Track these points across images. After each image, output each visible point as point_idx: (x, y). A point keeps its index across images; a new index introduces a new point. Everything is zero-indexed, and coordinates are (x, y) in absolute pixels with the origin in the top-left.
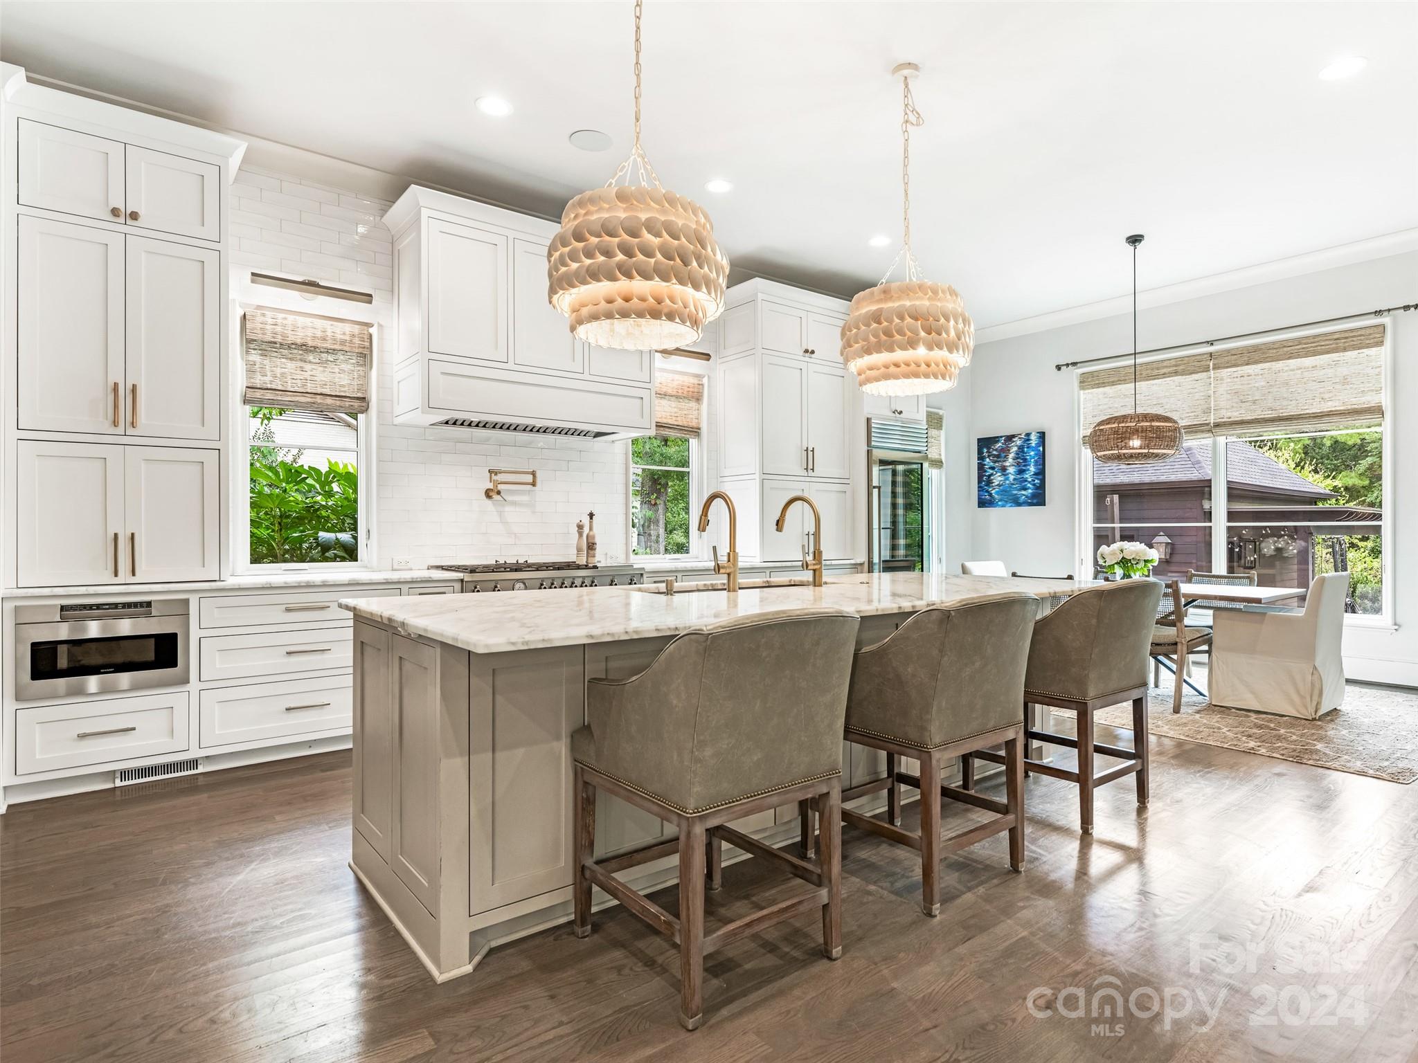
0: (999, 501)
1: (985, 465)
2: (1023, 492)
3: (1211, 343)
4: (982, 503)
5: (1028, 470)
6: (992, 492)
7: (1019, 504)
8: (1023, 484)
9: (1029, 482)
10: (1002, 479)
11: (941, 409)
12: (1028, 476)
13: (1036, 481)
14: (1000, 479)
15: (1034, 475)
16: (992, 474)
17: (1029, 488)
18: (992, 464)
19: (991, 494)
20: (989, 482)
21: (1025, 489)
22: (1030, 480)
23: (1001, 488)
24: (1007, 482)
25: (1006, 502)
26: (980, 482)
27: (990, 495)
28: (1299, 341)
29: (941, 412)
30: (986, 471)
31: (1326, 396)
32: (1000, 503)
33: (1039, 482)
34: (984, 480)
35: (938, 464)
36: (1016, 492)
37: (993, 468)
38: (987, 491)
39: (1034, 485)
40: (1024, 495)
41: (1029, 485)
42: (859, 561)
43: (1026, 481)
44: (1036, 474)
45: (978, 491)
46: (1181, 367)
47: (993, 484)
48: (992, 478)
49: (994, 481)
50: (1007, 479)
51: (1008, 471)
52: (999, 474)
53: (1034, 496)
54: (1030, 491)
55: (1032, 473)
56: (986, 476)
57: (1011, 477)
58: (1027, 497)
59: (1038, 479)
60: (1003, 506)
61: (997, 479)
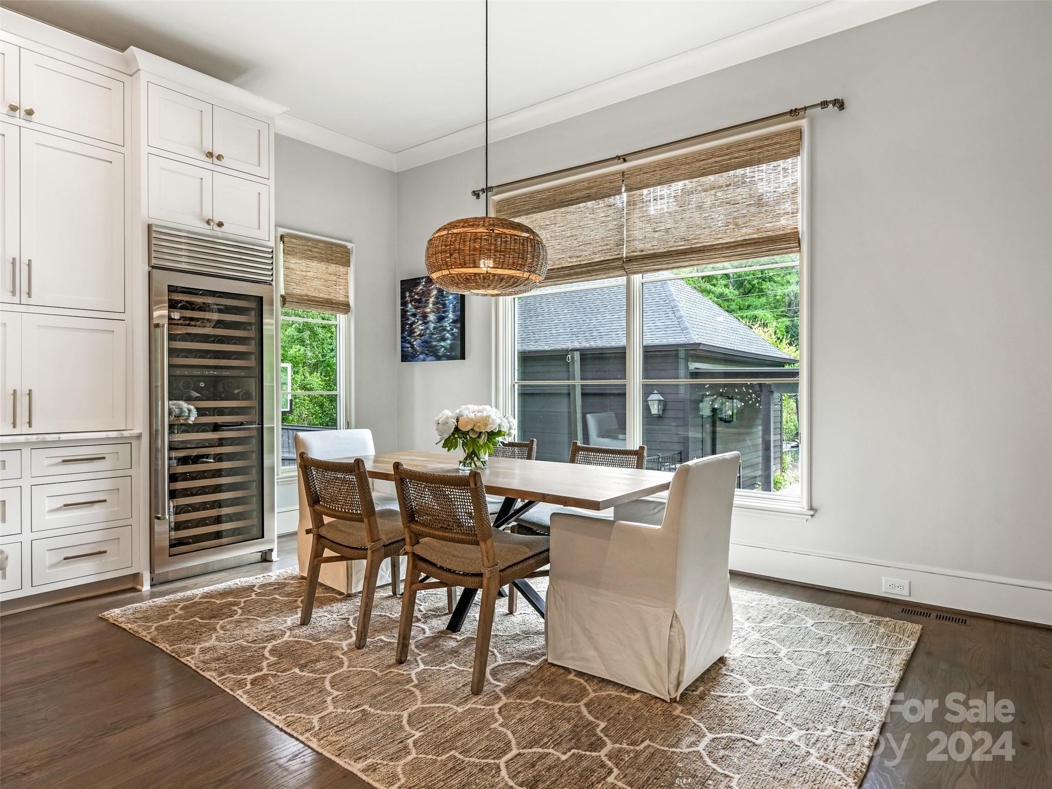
0: (420, 354)
1: (408, 311)
2: (443, 344)
3: (624, 159)
4: (405, 357)
5: (447, 317)
6: (414, 343)
7: (438, 358)
8: (443, 334)
9: (448, 331)
10: (423, 328)
11: (351, 242)
12: (447, 324)
13: (455, 330)
14: (421, 327)
15: (452, 323)
16: (414, 323)
17: (448, 338)
18: (414, 310)
19: (413, 345)
20: (412, 332)
21: (444, 339)
22: (449, 328)
23: (422, 338)
24: (428, 332)
25: (427, 354)
26: (403, 332)
27: (412, 346)
28: (712, 153)
29: (349, 245)
30: (408, 319)
31: (740, 221)
32: (421, 356)
33: (457, 331)
34: (407, 330)
35: (345, 307)
36: (435, 343)
37: (414, 315)
38: (410, 343)
39: (452, 334)
40: (443, 347)
41: (448, 335)
42: (136, 431)
43: (445, 330)
44: (454, 322)
45: (402, 342)
46: (594, 190)
47: (416, 334)
48: (414, 326)
49: (416, 330)
50: (427, 328)
51: (428, 319)
52: (420, 322)
53: (452, 347)
54: (449, 342)
55: (451, 321)
56: (408, 324)
57: (432, 326)
58: (446, 349)
59: (456, 328)
60: (424, 360)
61: (419, 328)
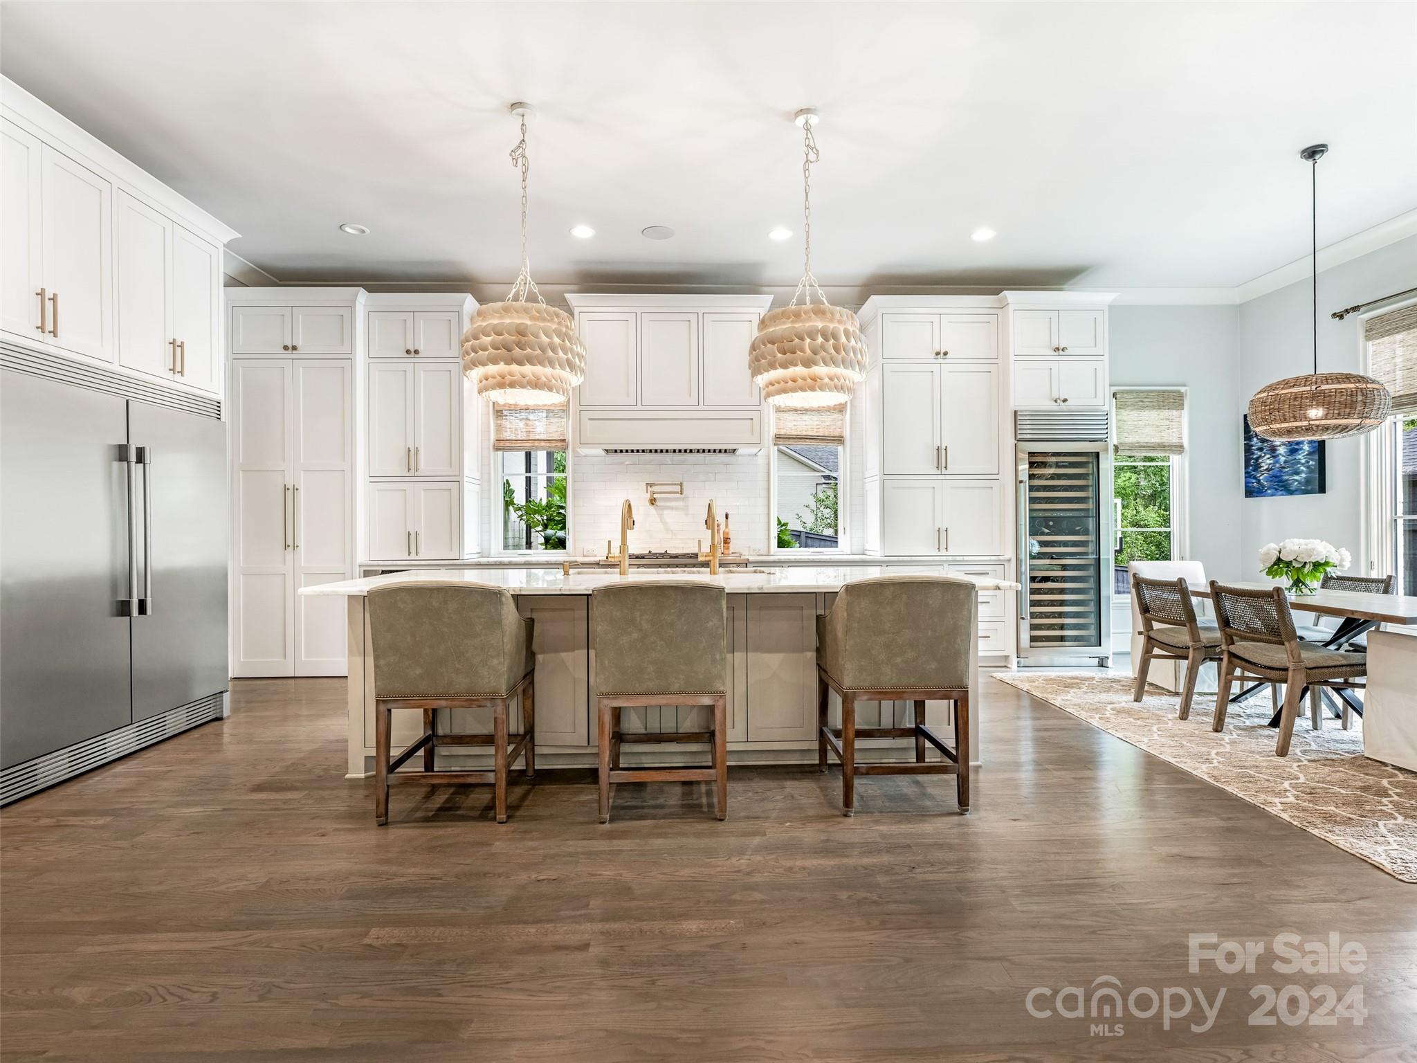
0: (1268, 489)
1: (1252, 446)
2: (1296, 477)
4: (1250, 493)
5: (1301, 449)
6: (1261, 478)
7: (1291, 493)
8: (1296, 467)
9: (1303, 464)
10: (1271, 462)
11: (1184, 385)
12: (1301, 456)
13: (1311, 463)
14: (1268, 461)
15: (1307, 455)
16: (1260, 457)
17: (1302, 472)
18: (1260, 444)
19: (1259, 480)
20: (1257, 467)
21: (1297, 473)
22: (1303, 461)
23: (1271, 472)
24: (1278, 465)
25: (1276, 489)
26: (1247, 467)
27: (1259, 482)
29: (1183, 389)
30: (1253, 454)
32: (1269, 491)
33: (1314, 463)
34: (1251, 464)
35: (1179, 448)
36: (1286, 477)
37: (1261, 449)
38: (1255, 478)
39: (1308, 467)
40: (1296, 480)
41: (1302, 468)
42: (1007, 557)
43: (1299, 463)
44: (1310, 454)
45: (1246, 477)
47: (1262, 469)
48: (1260, 461)
49: (1263, 464)
50: (1277, 462)
51: (1278, 452)
52: (1268, 456)
53: (1308, 481)
54: (1303, 475)
55: (1306, 453)
56: (1253, 459)
57: (1282, 459)
58: (1300, 482)
59: (1312, 460)
60: (1272, 495)
61: (1266, 462)
